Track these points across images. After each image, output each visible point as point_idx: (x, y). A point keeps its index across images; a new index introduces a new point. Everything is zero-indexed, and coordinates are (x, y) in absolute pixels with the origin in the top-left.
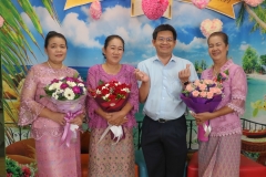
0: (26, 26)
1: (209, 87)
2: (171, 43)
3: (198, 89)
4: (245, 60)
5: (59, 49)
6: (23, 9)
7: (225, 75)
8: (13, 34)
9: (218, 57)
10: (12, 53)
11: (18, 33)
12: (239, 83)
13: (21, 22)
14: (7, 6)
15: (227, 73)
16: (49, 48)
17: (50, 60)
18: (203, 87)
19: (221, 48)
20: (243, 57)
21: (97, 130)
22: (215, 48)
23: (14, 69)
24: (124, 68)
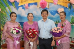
0: (7, 11)
1: (58, 29)
2: (47, 15)
3: (55, 30)
4: (72, 20)
5: (14, 17)
6: (7, 6)
7: (64, 25)
8: (4, 13)
9: (62, 19)
10: (3, 18)
11: (5, 13)
12: (68, 27)
13: (6, 10)
14: (2, 5)
15: (65, 24)
16: (11, 17)
17: (11, 20)
18: (56, 29)
19: (63, 17)
20: (71, 19)
21: (26, 41)
22: (62, 17)
23: (4, 23)
24: (34, 23)
